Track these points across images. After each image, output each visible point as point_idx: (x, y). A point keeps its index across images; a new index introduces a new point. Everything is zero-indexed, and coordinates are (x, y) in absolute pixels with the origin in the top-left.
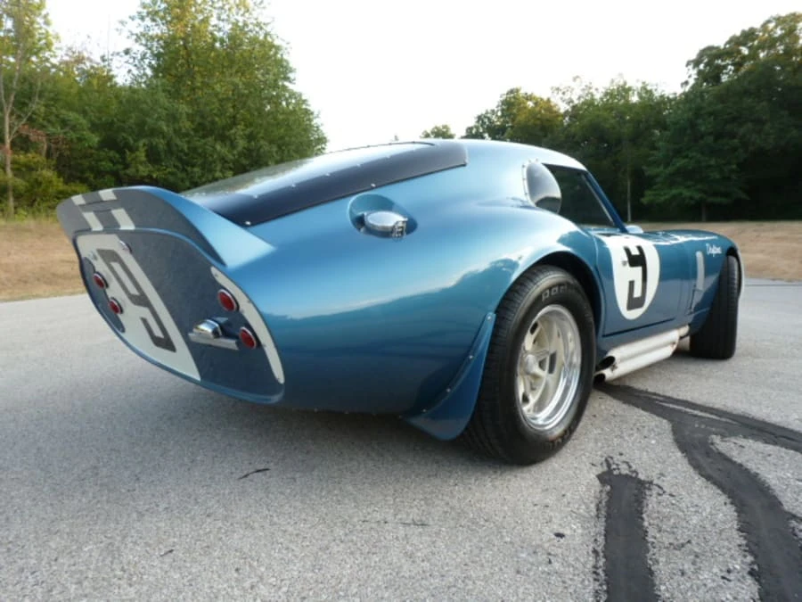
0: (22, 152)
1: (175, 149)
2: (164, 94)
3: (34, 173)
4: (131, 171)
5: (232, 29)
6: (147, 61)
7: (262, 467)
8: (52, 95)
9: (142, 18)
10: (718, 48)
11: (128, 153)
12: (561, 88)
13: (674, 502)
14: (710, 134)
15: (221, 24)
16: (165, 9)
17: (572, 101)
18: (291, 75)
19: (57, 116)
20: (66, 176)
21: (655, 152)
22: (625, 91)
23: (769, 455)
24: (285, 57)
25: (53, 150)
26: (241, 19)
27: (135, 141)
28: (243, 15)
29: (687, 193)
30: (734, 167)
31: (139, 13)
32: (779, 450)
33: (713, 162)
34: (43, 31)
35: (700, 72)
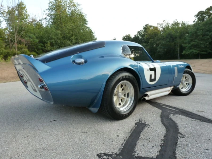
0: (20, 45)
1: (57, 42)
2: (54, 29)
3: (22, 50)
4: (46, 49)
5: (71, 12)
6: (50, 21)
7: (55, 119)
8: (27, 30)
9: (49, 10)
10: (203, 11)
11: (45, 44)
12: (160, 24)
13: (151, 129)
14: (201, 35)
15: (69, 10)
16: (55, 7)
17: (163, 27)
18: (87, 23)
19: (28, 35)
20: (30, 50)
21: (185, 40)
22: (177, 24)
23: (183, 119)
24: (85, 18)
25: (27, 44)
26: (74, 9)
27: (47, 41)
28: (74, 8)
29: (195, 51)
30: (208, 44)
31: (48, 8)
32: (186, 118)
33: (202, 43)
34: (25, 14)
35: (198, 18)
